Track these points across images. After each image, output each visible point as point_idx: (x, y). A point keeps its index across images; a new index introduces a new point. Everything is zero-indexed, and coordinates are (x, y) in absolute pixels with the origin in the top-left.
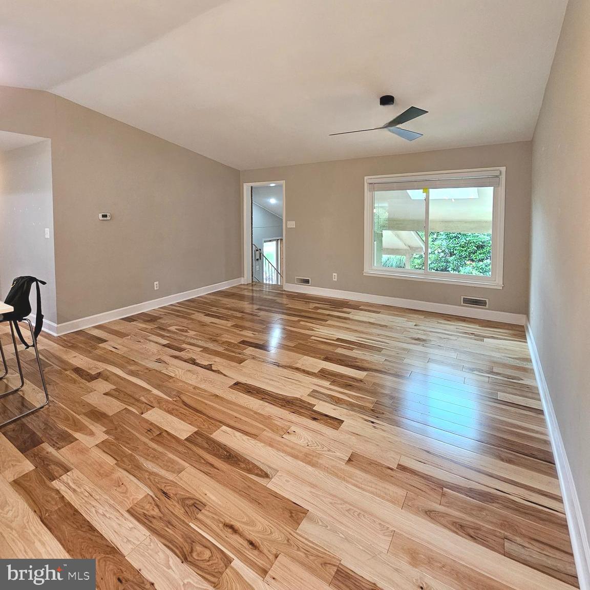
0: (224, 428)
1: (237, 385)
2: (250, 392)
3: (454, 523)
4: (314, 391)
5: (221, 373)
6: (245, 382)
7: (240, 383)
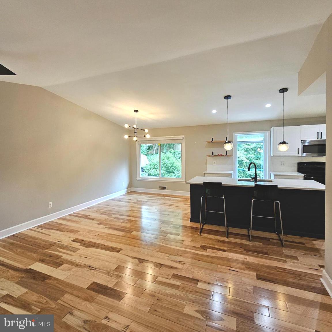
0: (121, 235)
1: (119, 251)
2: (111, 248)
3: (63, 225)
4: (74, 252)
5: (130, 257)
6: (114, 253)
7: (117, 252)
